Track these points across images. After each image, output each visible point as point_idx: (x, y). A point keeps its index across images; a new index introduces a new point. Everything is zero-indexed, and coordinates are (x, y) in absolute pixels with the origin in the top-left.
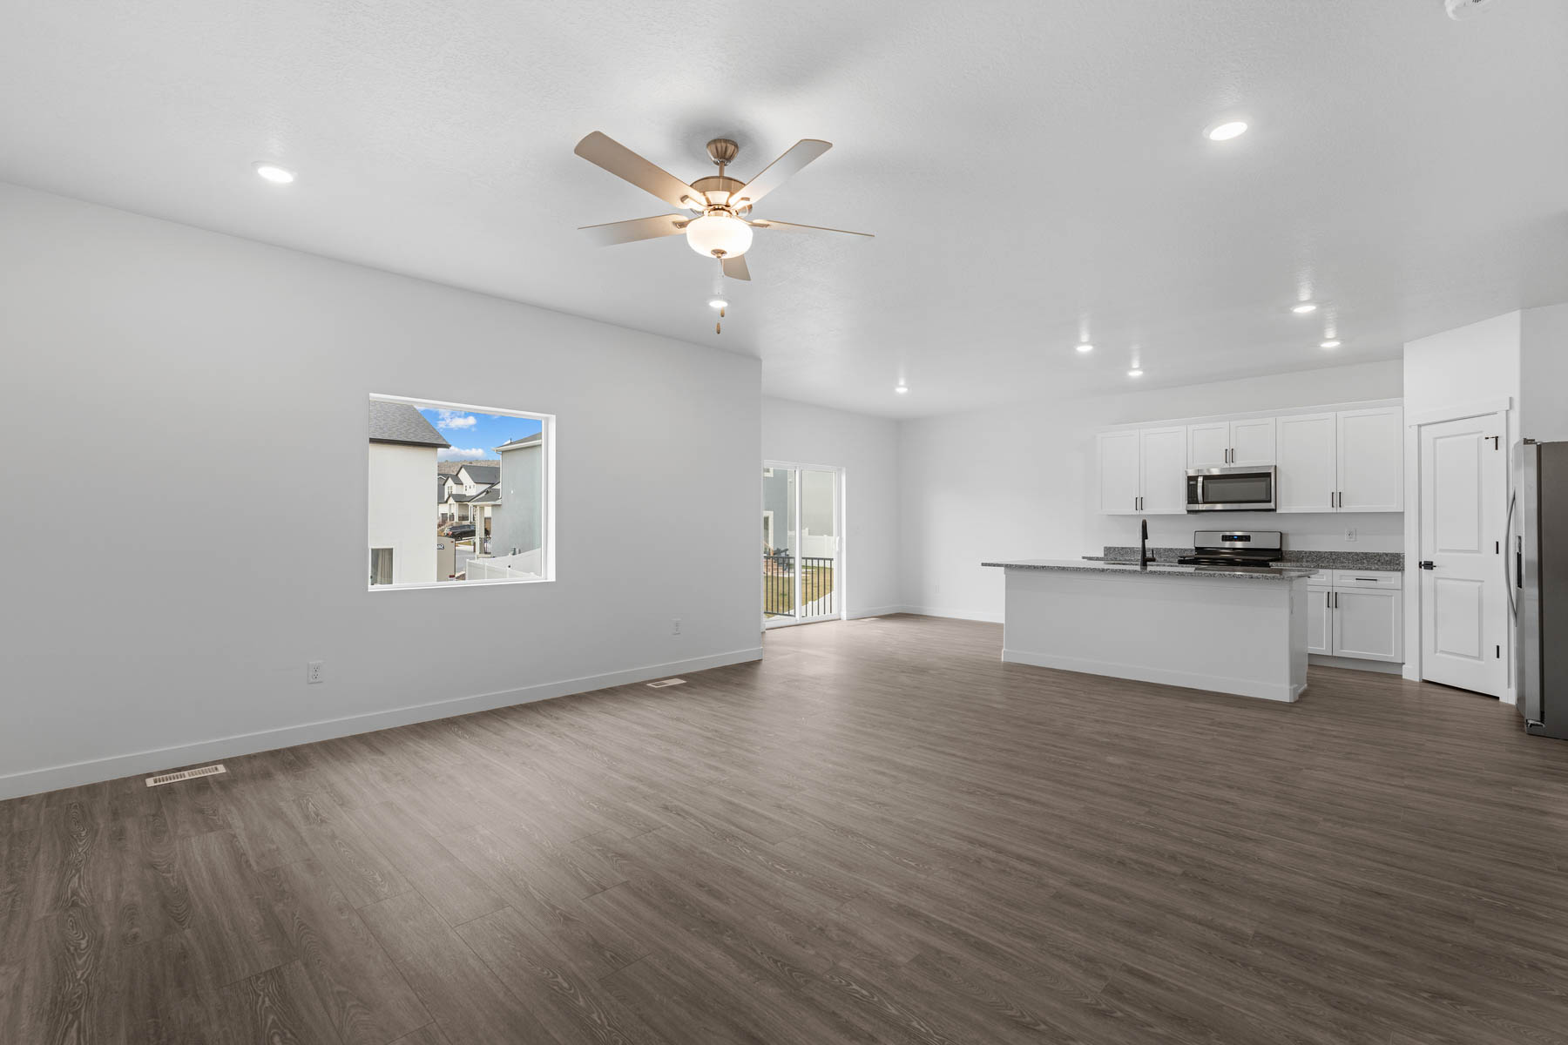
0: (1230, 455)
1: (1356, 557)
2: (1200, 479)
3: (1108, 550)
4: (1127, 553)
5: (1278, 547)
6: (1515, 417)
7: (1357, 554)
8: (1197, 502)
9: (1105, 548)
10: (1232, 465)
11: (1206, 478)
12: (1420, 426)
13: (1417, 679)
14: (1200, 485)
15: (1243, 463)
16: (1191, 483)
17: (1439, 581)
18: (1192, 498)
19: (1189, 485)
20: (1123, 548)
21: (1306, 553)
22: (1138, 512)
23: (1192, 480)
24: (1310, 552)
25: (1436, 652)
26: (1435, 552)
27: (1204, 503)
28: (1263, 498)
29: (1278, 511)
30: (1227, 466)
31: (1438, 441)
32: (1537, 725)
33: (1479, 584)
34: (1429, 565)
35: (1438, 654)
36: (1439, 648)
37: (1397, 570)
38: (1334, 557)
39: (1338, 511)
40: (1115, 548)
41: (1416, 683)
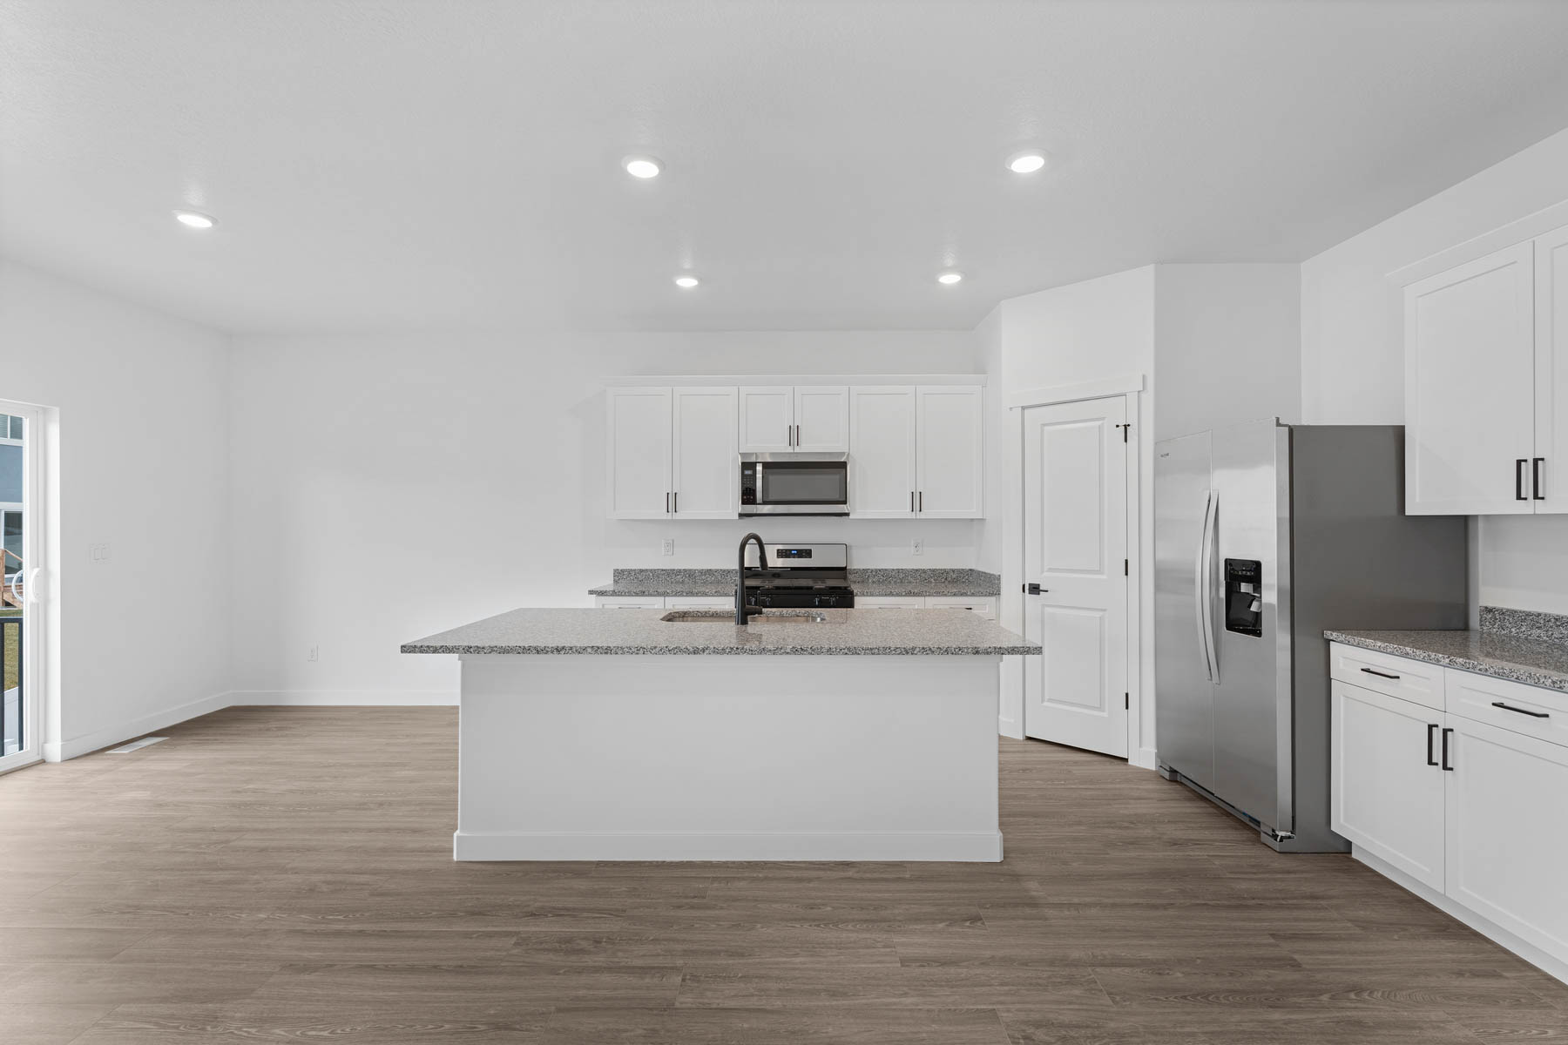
0: (794, 434)
1: (923, 575)
2: (759, 468)
3: (619, 574)
4: (648, 578)
5: (844, 566)
6: (1149, 399)
7: (924, 571)
8: (754, 502)
9: (615, 571)
10: (797, 450)
11: (766, 465)
12: (1023, 408)
13: (1020, 737)
14: (759, 476)
15: (813, 446)
16: (747, 472)
17: (1046, 608)
18: (748, 496)
19: (743, 476)
20: (641, 571)
21: (872, 571)
22: (669, 517)
23: (748, 466)
24: (876, 570)
25: (1043, 701)
26: (1042, 572)
27: (765, 503)
28: (836, 497)
29: (851, 517)
30: (790, 450)
31: (1046, 428)
32: (1289, 837)
33: (1101, 613)
34: (1035, 589)
35: (1046, 704)
36: (1047, 697)
37: (991, 594)
38: (901, 576)
39: (918, 517)
40: (630, 571)
41: (1018, 740)
